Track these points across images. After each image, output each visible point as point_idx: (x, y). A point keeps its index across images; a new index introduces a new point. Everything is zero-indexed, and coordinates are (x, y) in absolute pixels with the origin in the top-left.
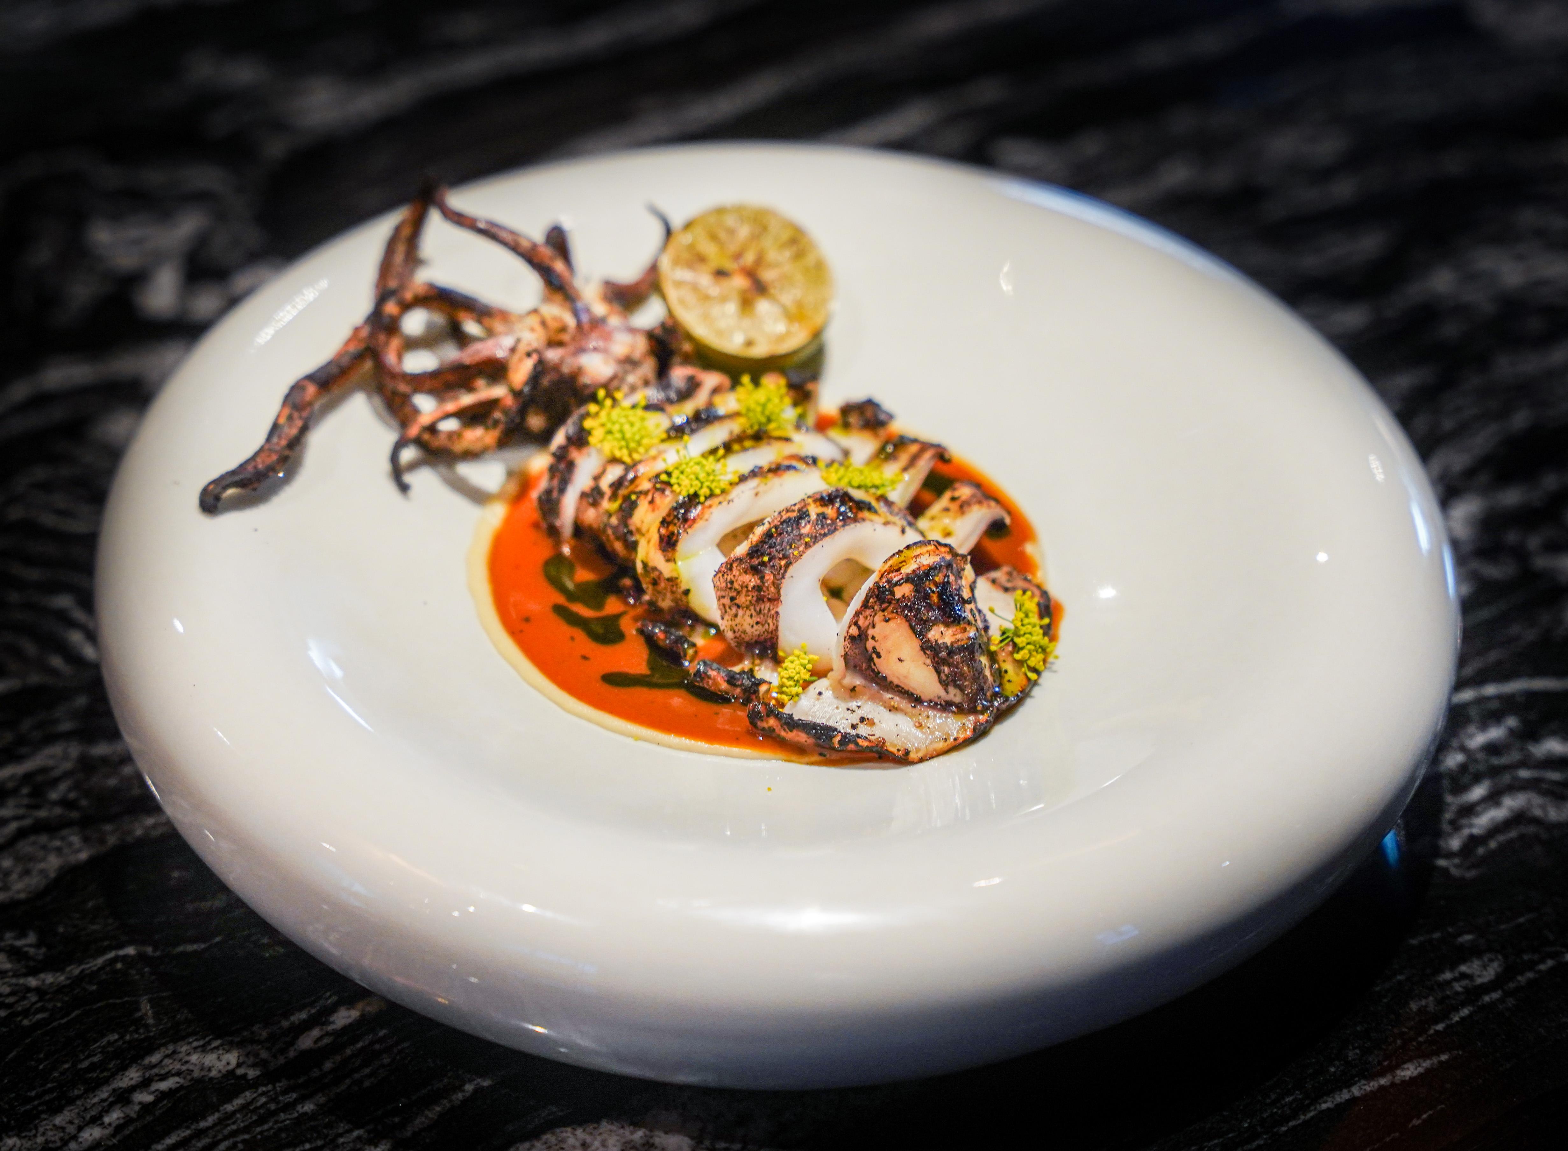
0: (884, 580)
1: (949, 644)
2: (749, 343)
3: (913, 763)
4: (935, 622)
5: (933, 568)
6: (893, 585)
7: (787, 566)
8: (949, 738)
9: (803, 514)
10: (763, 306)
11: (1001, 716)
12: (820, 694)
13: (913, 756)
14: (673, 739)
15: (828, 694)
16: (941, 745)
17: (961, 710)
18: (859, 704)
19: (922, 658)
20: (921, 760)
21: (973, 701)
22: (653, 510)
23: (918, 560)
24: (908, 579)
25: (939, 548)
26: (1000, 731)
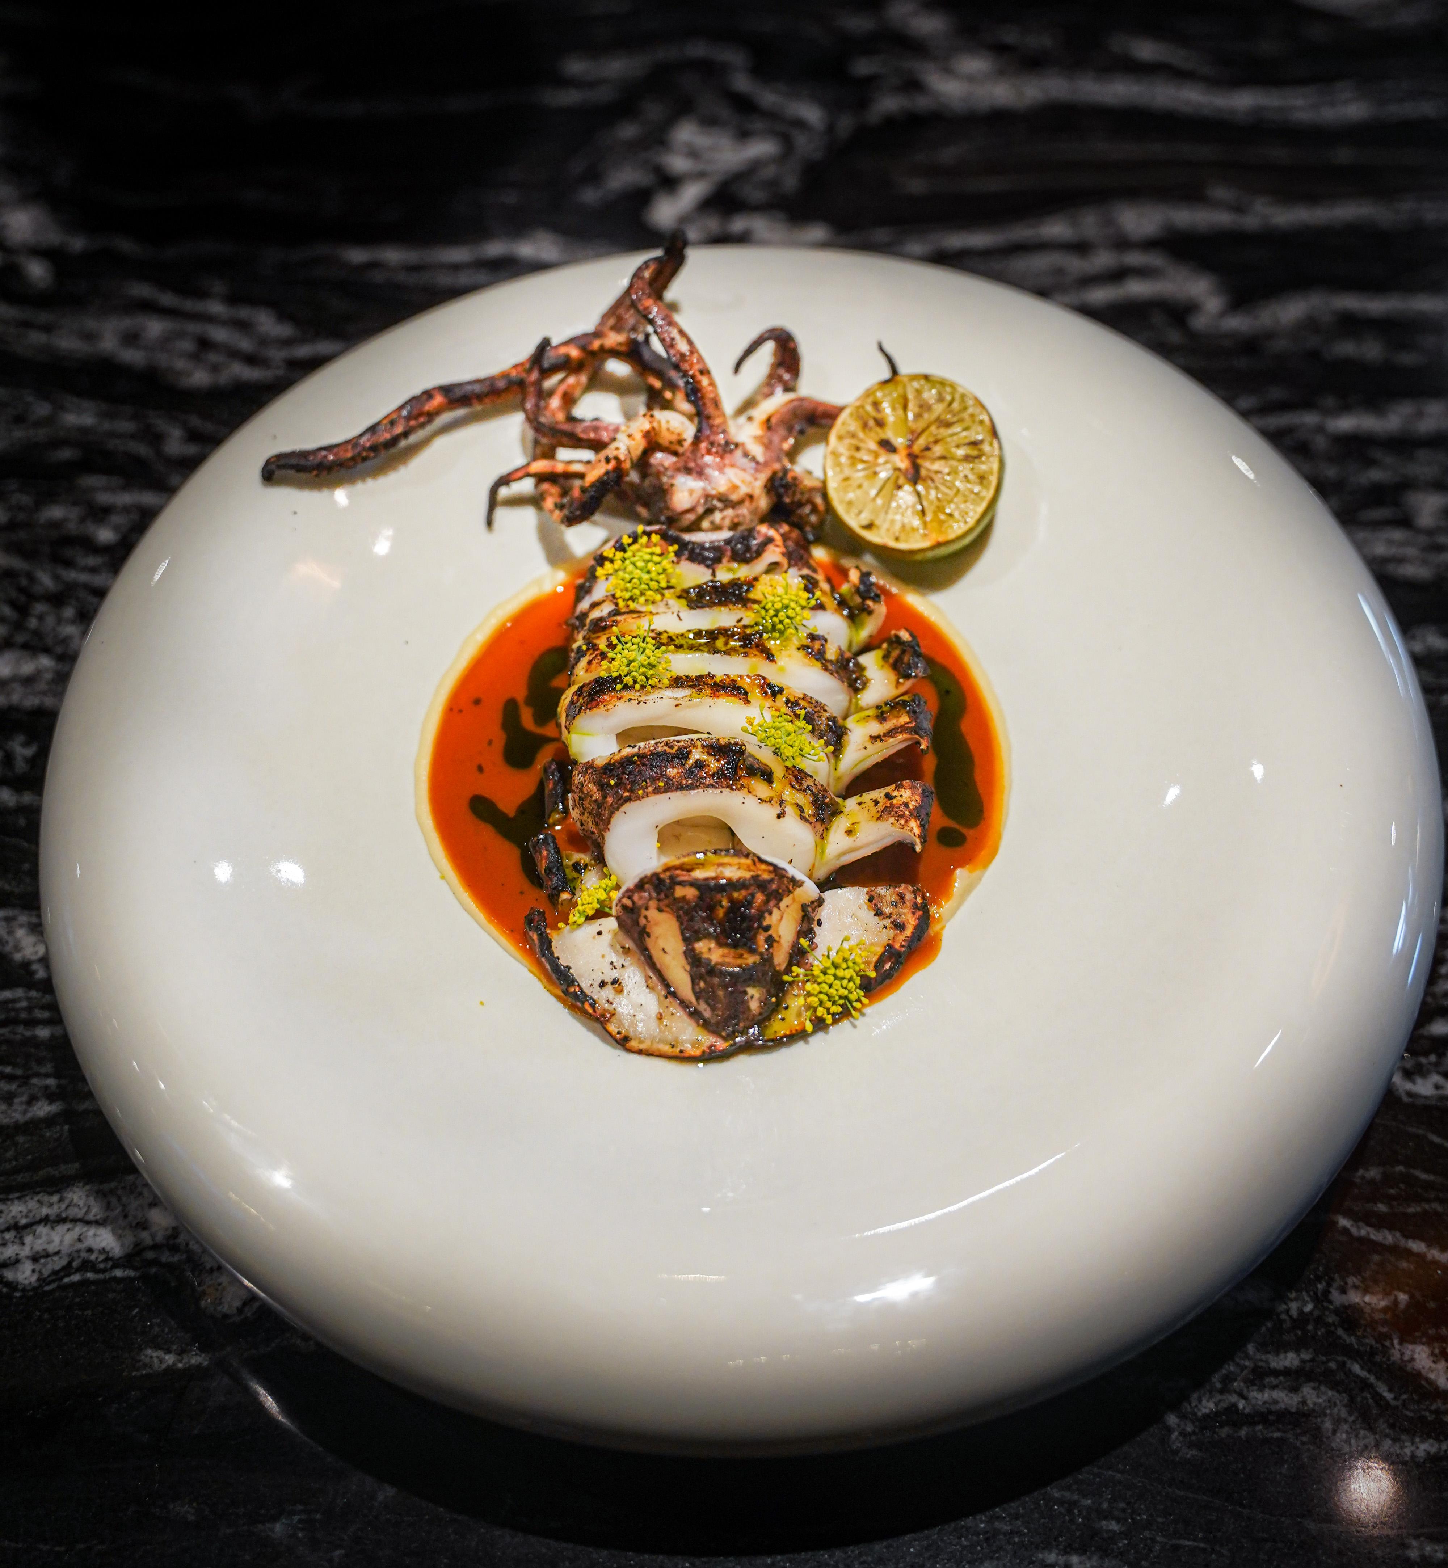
0: (668, 874)
1: (713, 963)
2: (869, 526)
3: (630, 1051)
4: (708, 936)
5: (732, 885)
6: (675, 882)
7: (628, 800)
8: (677, 1047)
9: (682, 755)
10: (906, 496)
11: (749, 1048)
12: (600, 933)
13: (633, 1044)
14: (466, 897)
15: (607, 937)
16: (666, 1049)
17: (706, 1025)
18: (625, 964)
19: (682, 961)
20: (640, 1052)
21: (726, 1021)
22: (587, 671)
23: (721, 869)
24: (693, 884)
25: (758, 864)
26: (743, 1062)
